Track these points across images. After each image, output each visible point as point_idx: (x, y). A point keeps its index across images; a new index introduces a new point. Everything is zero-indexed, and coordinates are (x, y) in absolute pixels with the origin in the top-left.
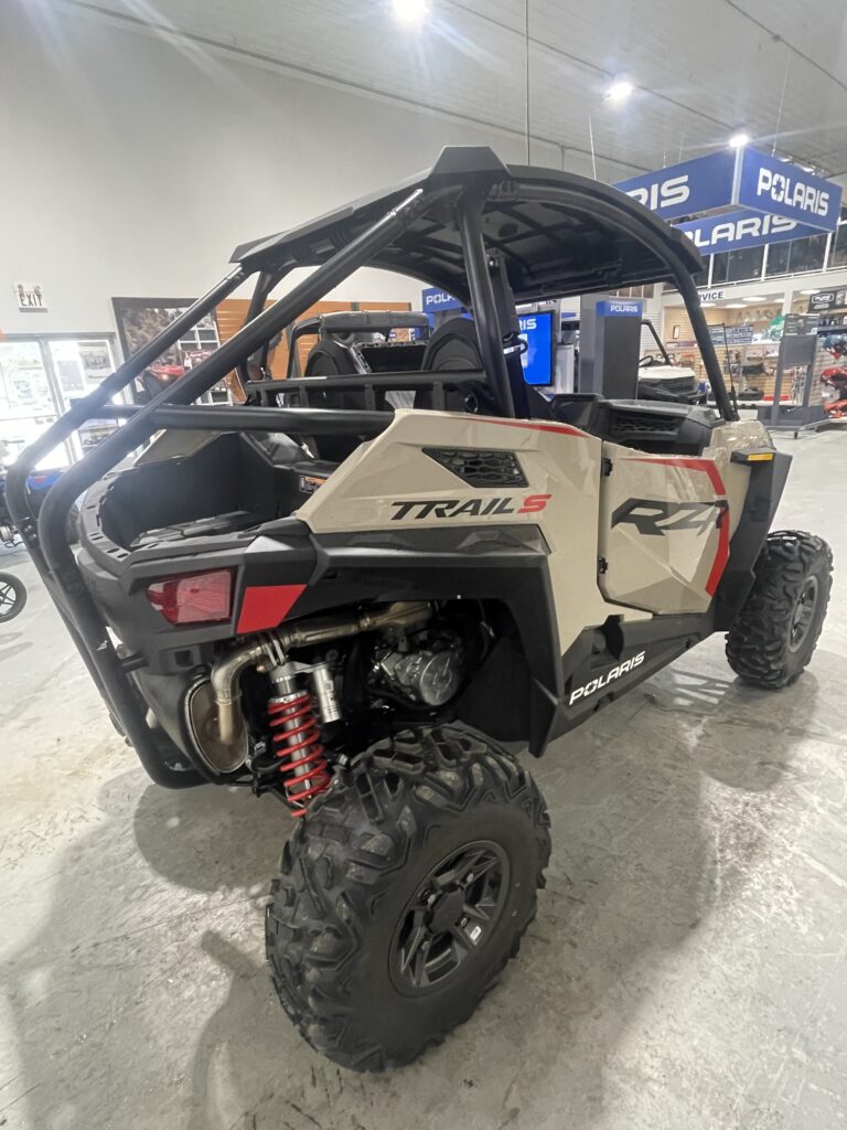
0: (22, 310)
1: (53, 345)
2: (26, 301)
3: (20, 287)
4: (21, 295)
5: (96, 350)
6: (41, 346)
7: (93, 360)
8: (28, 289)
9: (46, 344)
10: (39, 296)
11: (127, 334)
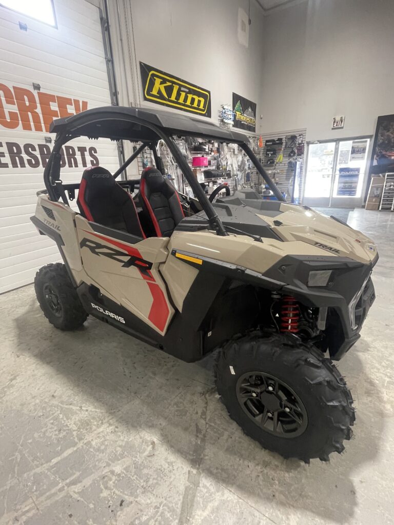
0: (333, 129)
1: (341, 143)
2: (335, 125)
3: (334, 119)
4: (334, 122)
5: (361, 145)
6: (336, 144)
7: (357, 150)
8: (338, 119)
9: (339, 143)
10: (342, 121)
11: (379, 135)
